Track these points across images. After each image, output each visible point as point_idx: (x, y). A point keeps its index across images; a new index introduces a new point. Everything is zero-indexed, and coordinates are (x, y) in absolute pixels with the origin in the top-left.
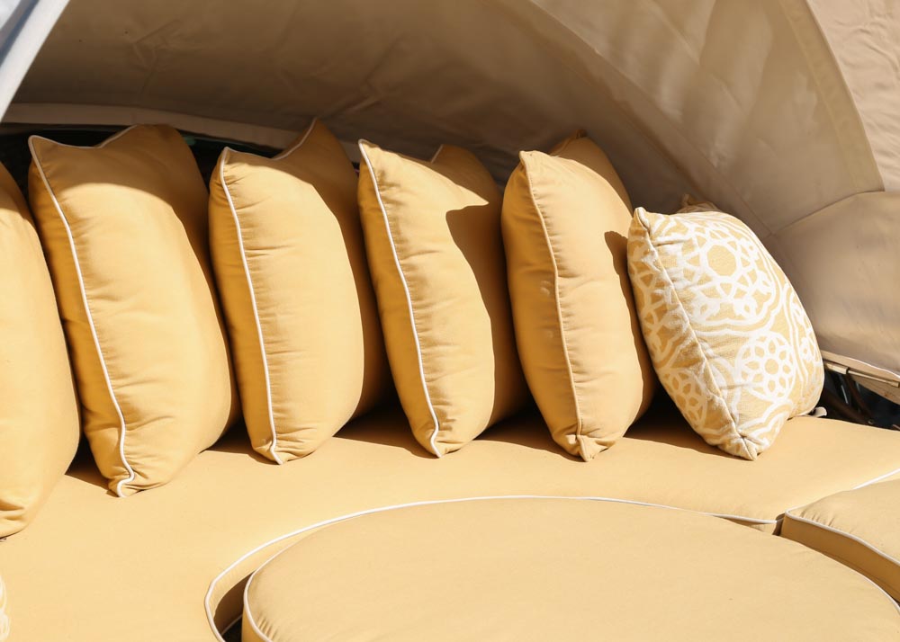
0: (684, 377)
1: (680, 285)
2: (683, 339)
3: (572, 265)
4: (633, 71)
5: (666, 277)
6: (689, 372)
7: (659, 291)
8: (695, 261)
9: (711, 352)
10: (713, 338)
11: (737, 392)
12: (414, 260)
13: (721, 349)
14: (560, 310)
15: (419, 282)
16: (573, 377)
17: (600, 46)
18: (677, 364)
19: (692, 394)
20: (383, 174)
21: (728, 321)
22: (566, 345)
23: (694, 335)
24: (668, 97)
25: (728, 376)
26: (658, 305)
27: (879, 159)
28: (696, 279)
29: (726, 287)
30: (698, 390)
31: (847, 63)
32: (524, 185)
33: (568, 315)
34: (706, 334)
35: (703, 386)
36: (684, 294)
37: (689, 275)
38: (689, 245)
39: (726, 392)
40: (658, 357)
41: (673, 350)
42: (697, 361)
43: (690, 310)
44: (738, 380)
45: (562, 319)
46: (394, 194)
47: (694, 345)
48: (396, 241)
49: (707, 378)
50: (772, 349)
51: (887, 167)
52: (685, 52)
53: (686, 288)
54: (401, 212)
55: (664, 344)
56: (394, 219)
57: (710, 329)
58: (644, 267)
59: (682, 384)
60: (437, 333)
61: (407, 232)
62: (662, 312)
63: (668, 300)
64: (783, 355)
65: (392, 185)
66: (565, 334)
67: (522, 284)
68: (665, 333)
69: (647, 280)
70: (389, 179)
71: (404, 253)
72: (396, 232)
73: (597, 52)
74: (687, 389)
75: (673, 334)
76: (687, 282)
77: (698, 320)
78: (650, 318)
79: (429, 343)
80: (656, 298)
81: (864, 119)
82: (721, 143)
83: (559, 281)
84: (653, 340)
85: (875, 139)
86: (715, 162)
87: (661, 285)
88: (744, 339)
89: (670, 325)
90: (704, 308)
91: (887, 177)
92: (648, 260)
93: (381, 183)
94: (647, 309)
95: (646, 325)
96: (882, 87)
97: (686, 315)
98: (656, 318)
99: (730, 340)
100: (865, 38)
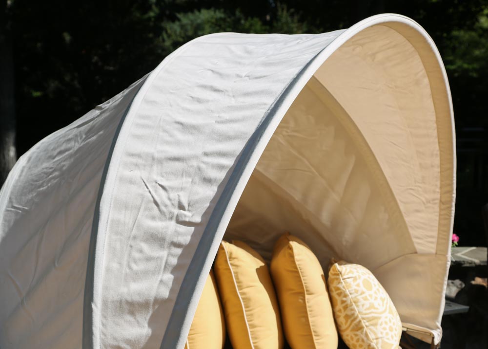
0: (356, 335)
1: (353, 296)
2: (355, 319)
3: (312, 289)
4: (311, 207)
5: (348, 292)
6: (359, 333)
7: (344, 299)
8: (358, 285)
9: (367, 324)
10: (368, 318)
11: (380, 340)
12: (245, 290)
13: (371, 322)
14: (308, 309)
15: (247, 300)
16: (315, 338)
17: (297, 196)
18: (353, 330)
19: (360, 343)
20: (231, 254)
21: (373, 310)
22: (311, 324)
23: (360, 317)
24: (325, 217)
25: (375, 334)
26: (344, 305)
27: (414, 240)
28: (359, 293)
29: (371, 296)
30: (363, 341)
31: (402, 202)
32: (292, 256)
33: (311, 311)
34: (364, 316)
35: (365, 339)
36: (355, 300)
37: (356, 291)
38: (355, 279)
39: (375, 341)
40: (343, 327)
41: (351, 324)
42: (361, 328)
43: (358, 306)
44: (379, 335)
45: (309, 313)
46: (235, 262)
47: (360, 321)
48: (237, 282)
49: (367, 335)
50: (390, 321)
51: (418, 243)
52: (335, 198)
53: (355, 297)
54: (239, 270)
55: (347, 322)
56: (236, 273)
57: (366, 314)
58: (338, 289)
59: (355, 338)
60: (256, 322)
61: (241, 278)
62: (346, 308)
63: (349, 302)
64: (394, 324)
65: (234, 258)
66: (310, 319)
67: (288, 299)
68: (347, 317)
69: (339, 294)
70: (233, 256)
71: (240, 288)
72: (237, 278)
73: (297, 199)
74: (358, 341)
75: (351, 317)
76: (356, 295)
77: (362, 310)
78: (340, 311)
79: (252, 326)
80: (343, 302)
81: (408, 224)
82: (347, 236)
83: (307, 297)
84: (341, 320)
85: (412, 232)
86: (344, 243)
87: (346, 296)
88: (379, 318)
89: (349, 313)
90: (363, 305)
91: (418, 248)
92: (340, 286)
93: (230, 258)
94: (339, 306)
95: (338, 313)
96: (417, 211)
97: (356, 309)
98: (343, 310)
99: (374, 318)
100: (412, 192)
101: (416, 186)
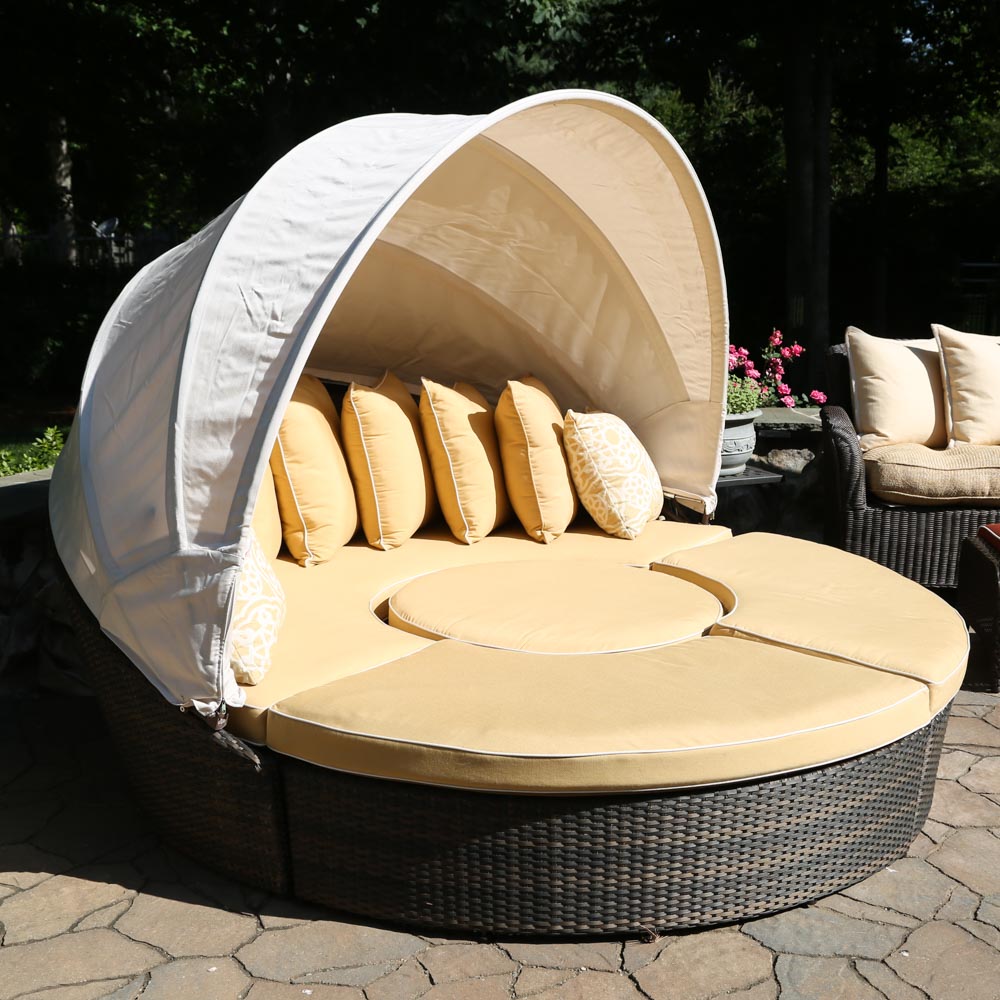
0: (595, 498)
1: (592, 450)
2: (594, 478)
3: (536, 440)
4: (557, 341)
5: (585, 446)
6: (598, 496)
7: (581, 454)
8: (599, 437)
9: (609, 485)
10: (610, 478)
11: (623, 505)
12: (452, 440)
13: (613, 483)
14: (531, 464)
15: (455, 452)
16: (539, 500)
17: (540, 328)
18: (592, 492)
19: (600, 508)
20: (434, 395)
21: (620, 469)
22: (534, 483)
23: (600, 477)
24: (576, 355)
25: (618, 497)
26: (579, 461)
27: (686, 384)
28: (600, 446)
29: (616, 451)
30: (603, 505)
31: (669, 335)
32: (511, 398)
33: (534, 467)
34: (606, 475)
35: (605, 503)
36: (594, 454)
37: (597, 445)
38: (596, 429)
39: (617, 506)
40: (581, 489)
41: (589, 485)
42: (602, 490)
43: (597, 463)
44: (623, 499)
45: (532, 469)
46: (440, 405)
47: (600, 481)
48: (443, 431)
49: (607, 498)
50: (640, 482)
51: (691, 388)
52: (586, 329)
53: (595, 451)
54: (445, 415)
55: (584, 482)
56: (441, 419)
57: (608, 473)
58: (573, 441)
59: (594, 502)
60: (465, 479)
61: (448, 425)
62: (583, 464)
63: (586, 458)
64: (645, 486)
65: (439, 401)
66: (534, 477)
67: (509, 452)
68: (584, 476)
69: (575, 448)
70: (437, 398)
71: (447, 437)
72: (442, 425)
73: (538, 330)
74: (597, 505)
75: (589, 476)
76: (595, 448)
77: (603, 468)
78: (576, 468)
79: (462, 484)
80: (579, 458)
81: (679, 364)
82: (605, 379)
83: (530, 449)
84: (578, 480)
85: (684, 374)
86: (602, 388)
87: (582, 450)
88: (625, 478)
89: (587, 471)
90: (604, 462)
91: (692, 394)
92: (575, 437)
93: (434, 400)
94: (575, 464)
95: (574, 472)
96: (688, 346)
97: (596, 466)
98: (579, 468)
99: (618, 478)
100: (679, 321)
101: (684, 314)
